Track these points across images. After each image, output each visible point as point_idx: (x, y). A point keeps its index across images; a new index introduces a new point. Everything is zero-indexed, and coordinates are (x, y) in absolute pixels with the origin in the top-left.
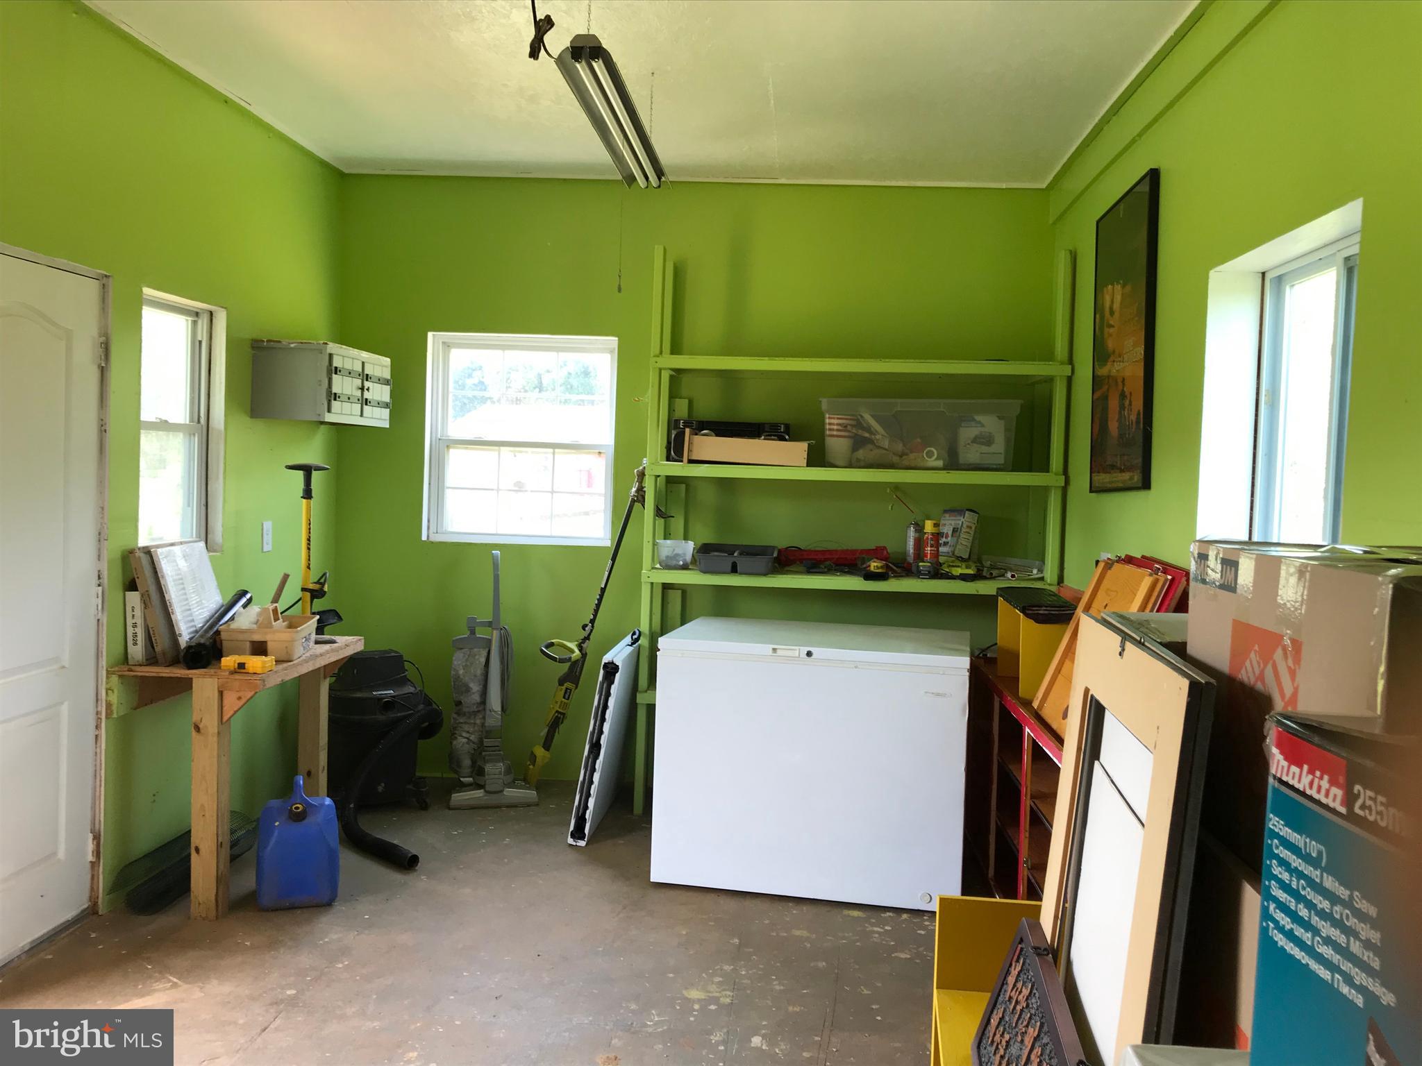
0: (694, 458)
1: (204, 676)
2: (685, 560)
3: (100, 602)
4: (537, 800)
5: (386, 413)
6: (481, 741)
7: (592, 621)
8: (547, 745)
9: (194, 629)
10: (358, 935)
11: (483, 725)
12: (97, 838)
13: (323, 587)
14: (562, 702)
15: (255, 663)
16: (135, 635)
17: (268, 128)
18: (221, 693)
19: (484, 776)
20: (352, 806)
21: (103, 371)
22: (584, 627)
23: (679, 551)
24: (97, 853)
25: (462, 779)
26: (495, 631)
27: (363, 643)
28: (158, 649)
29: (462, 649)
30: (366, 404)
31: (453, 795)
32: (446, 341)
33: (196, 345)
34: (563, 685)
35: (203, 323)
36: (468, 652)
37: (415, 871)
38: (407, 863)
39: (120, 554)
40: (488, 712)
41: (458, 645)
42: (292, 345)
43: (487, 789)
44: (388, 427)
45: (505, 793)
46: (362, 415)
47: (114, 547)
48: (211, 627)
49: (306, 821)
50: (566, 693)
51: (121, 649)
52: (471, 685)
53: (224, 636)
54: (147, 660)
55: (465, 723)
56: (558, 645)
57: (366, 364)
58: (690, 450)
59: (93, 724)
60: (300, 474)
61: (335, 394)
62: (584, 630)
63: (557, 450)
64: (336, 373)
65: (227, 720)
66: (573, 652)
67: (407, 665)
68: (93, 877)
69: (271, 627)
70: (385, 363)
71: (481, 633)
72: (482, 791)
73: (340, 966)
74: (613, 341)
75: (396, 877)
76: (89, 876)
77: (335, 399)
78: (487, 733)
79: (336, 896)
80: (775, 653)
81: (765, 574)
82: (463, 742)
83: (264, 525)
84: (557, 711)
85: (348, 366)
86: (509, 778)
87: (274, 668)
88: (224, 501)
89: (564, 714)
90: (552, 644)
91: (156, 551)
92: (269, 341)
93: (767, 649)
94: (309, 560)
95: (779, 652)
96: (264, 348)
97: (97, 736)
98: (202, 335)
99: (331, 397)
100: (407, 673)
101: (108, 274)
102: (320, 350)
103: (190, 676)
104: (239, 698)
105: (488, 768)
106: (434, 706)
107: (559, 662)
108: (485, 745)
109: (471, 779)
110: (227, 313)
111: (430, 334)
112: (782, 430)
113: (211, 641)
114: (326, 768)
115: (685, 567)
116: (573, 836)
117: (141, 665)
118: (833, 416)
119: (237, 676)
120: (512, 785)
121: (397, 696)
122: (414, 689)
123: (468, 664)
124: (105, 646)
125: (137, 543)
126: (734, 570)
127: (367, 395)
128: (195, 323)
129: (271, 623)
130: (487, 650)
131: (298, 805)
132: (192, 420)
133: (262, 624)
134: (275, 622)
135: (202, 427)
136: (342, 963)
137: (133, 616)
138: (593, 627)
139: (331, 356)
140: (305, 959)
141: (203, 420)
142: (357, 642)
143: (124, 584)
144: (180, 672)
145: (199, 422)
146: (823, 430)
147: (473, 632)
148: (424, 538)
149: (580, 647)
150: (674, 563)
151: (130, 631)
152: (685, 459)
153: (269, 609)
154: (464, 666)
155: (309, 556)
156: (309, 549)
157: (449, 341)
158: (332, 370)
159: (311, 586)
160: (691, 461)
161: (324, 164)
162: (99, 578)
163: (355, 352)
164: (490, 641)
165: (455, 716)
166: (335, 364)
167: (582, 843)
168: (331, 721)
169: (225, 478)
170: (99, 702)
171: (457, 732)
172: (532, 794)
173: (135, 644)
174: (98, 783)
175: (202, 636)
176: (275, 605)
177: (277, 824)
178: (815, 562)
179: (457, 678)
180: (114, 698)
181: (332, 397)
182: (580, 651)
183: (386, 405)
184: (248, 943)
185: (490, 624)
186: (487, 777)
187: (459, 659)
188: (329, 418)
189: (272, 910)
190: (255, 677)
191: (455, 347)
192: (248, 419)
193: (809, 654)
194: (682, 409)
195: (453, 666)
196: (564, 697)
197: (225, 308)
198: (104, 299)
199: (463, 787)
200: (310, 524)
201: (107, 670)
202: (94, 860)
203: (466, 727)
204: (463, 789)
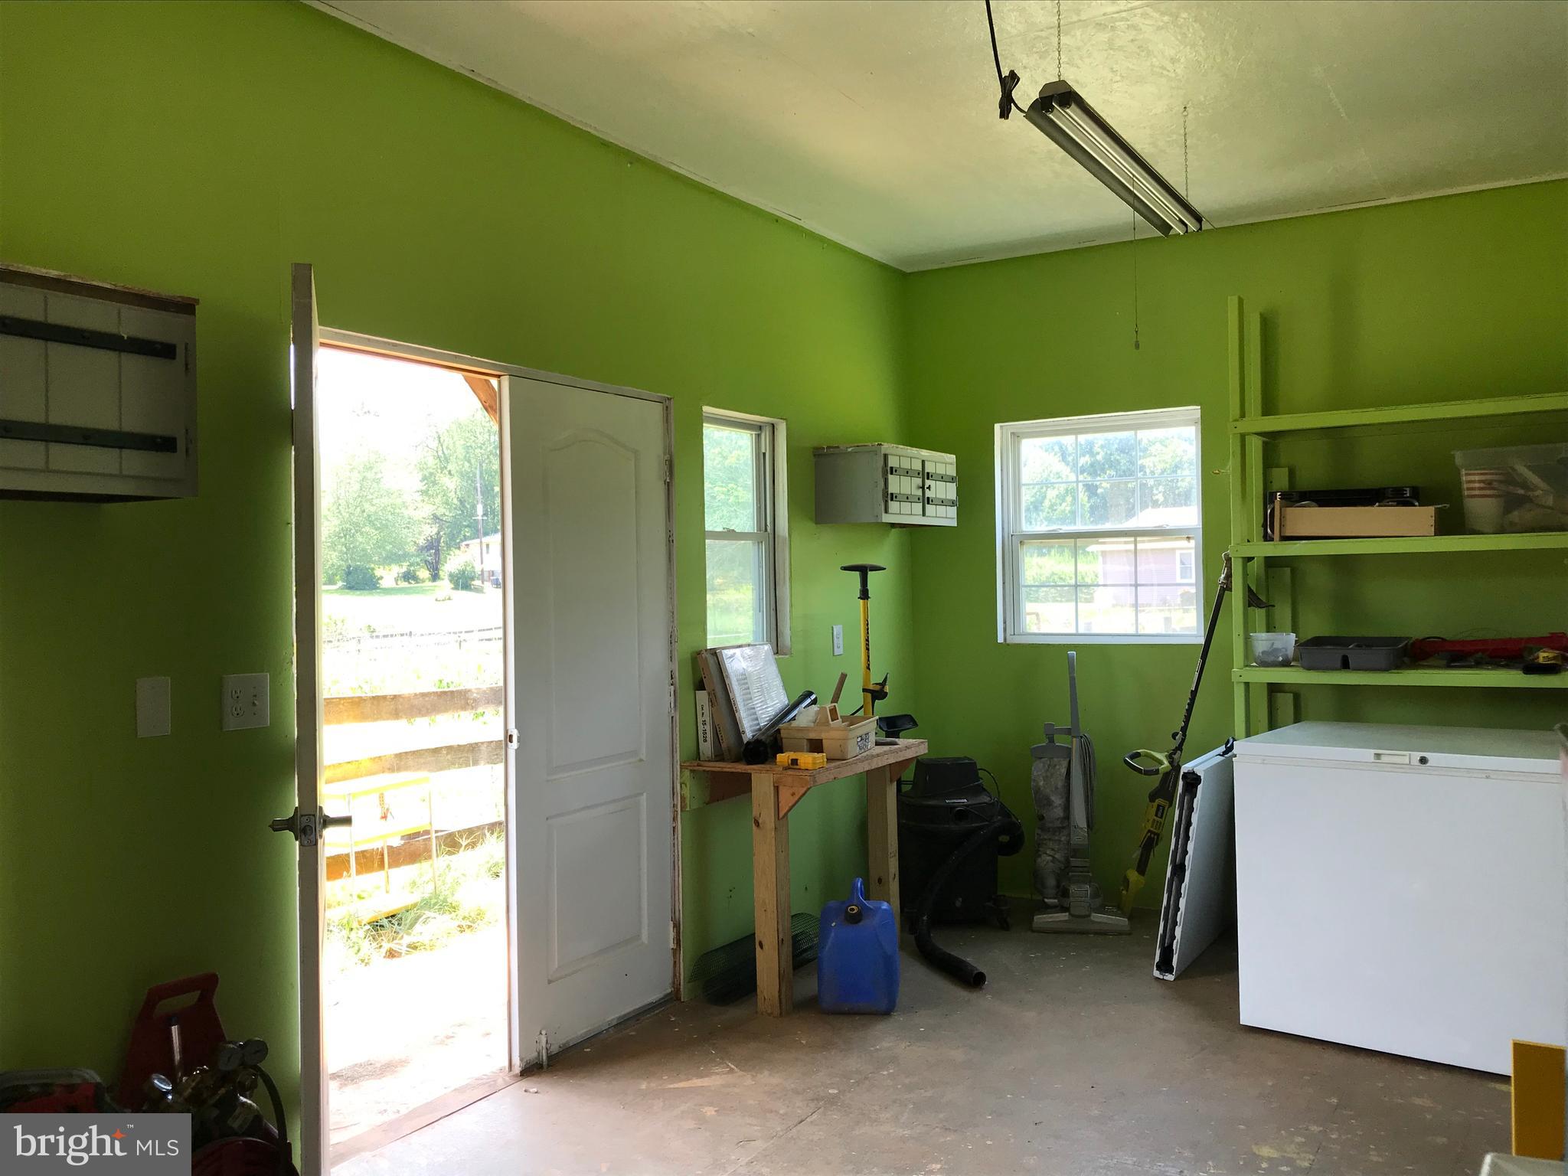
0: (1288, 534)
1: (761, 771)
2: (1287, 655)
3: (673, 700)
4: (1128, 929)
5: (952, 511)
6: (1068, 861)
7: (1184, 729)
8: (1142, 869)
9: (758, 727)
10: (909, 1046)
11: (1068, 842)
12: (677, 926)
13: (883, 688)
14: (1154, 820)
15: (807, 759)
16: (705, 732)
17: (822, 240)
18: (777, 789)
19: (1069, 897)
20: (925, 918)
21: (669, 486)
22: (1174, 736)
23: (1278, 645)
24: (678, 941)
25: (1046, 900)
26: (1074, 739)
27: (927, 747)
28: (724, 746)
29: (1041, 758)
30: (928, 503)
31: (1035, 918)
32: (1015, 431)
33: (760, 457)
34: (1154, 802)
35: (766, 436)
36: (1048, 762)
37: (981, 989)
38: (974, 981)
39: (689, 655)
40: (1072, 828)
41: (1038, 754)
42: (850, 450)
43: (1072, 912)
44: (956, 525)
45: (1092, 918)
46: (924, 514)
47: (684, 650)
48: (773, 725)
49: (861, 924)
50: (1158, 810)
51: (692, 745)
52: (1053, 798)
53: (783, 734)
54: (716, 756)
55: (1050, 839)
56: (1145, 756)
57: (926, 462)
58: (1281, 526)
59: (669, 815)
60: (857, 574)
61: (892, 494)
62: (1175, 739)
63: (1139, 539)
64: (892, 473)
65: (784, 817)
66: (1161, 763)
67: (981, 774)
68: (675, 962)
69: (828, 725)
70: (951, 461)
71: (1061, 741)
72: (1067, 914)
73: (885, 1073)
74: (1195, 411)
75: (963, 994)
76: (672, 963)
77: (892, 500)
78: (1075, 852)
79: (894, 1006)
80: (1379, 759)
81: (1386, 669)
82: (1049, 859)
83: (835, 629)
84: (1149, 831)
85: (906, 464)
86: (1098, 901)
87: (825, 765)
88: (791, 606)
89: (1158, 835)
90: (1138, 755)
91: (721, 652)
92: (828, 448)
93: (1368, 754)
94: (869, 660)
95: (1384, 759)
96: (825, 455)
97: (674, 828)
98: (765, 447)
99: (887, 497)
100: (981, 781)
101: (669, 396)
102: (874, 451)
103: (749, 771)
104: (793, 794)
105: (1073, 889)
106: (1014, 819)
107: (1145, 774)
108: (1073, 865)
109: (1056, 901)
110: (787, 424)
111: (997, 426)
112: (1408, 495)
113: (772, 738)
114: (897, 876)
115: (1286, 663)
116: (1159, 968)
117: (709, 761)
118: (1470, 472)
119: (790, 772)
120: (1101, 910)
121: (970, 805)
122: (989, 799)
123: (1049, 774)
124: (678, 745)
125: (706, 646)
126: (1345, 665)
127: (928, 494)
128: (758, 436)
129: (828, 722)
130: (1068, 760)
131: (853, 907)
132: (759, 529)
133: (820, 722)
134: (832, 721)
135: (767, 534)
136: (887, 1071)
137: (703, 714)
138: (1184, 735)
139: (886, 456)
140: (854, 1062)
141: (769, 529)
142: (919, 744)
143: (694, 683)
144: (741, 768)
145: (766, 530)
146: (1460, 490)
147: (1051, 740)
148: (1000, 640)
149: (1170, 757)
150: (1271, 659)
151: (701, 728)
152: (1277, 536)
153: (826, 708)
154: (1044, 776)
155: (869, 657)
156: (868, 649)
157: (1018, 431)
158: (887, 470)
159: (871, 687)
160: (1285, 538)
161: (883, 267)
162: (672, 678)
163: (914, 451)
164: (1069, 751)
165: (1039, 832)
166: (890, 464)
167: (1170, 977)
168: (901, 827)
169: (791, 583)
170: (675, 796)
171: (1041, 849)
172: (1122, 922)
173: (705, 741)
174: (677, 874)
175: (763, 734)
176: (834, 704)
177: (833, 924)
178: (1458, 655)
179: (1038, 790)
180: (687, 792)
181: (889, 497)
182: (1171, 763)
183: (953, 503)
184: (804, 1042)
185: (1068, 732)
186: (1071, 898)
187: (1038, 769)
188: (887, 519)
189: (832, 1014)
190: (806, 773)
191: (1027, 437)
192: (814, 525)
193: (1423, 760)
194: (1281, 479)
195: (1033, 778)
196: (1156, 815)
197: (784, 419)
198: (667, 420)
199: (1046, 908)
200: (868, 624)
201: (681, 765)
202: (675, 947)
203: (1051, 844)
204: (1049, 910)
